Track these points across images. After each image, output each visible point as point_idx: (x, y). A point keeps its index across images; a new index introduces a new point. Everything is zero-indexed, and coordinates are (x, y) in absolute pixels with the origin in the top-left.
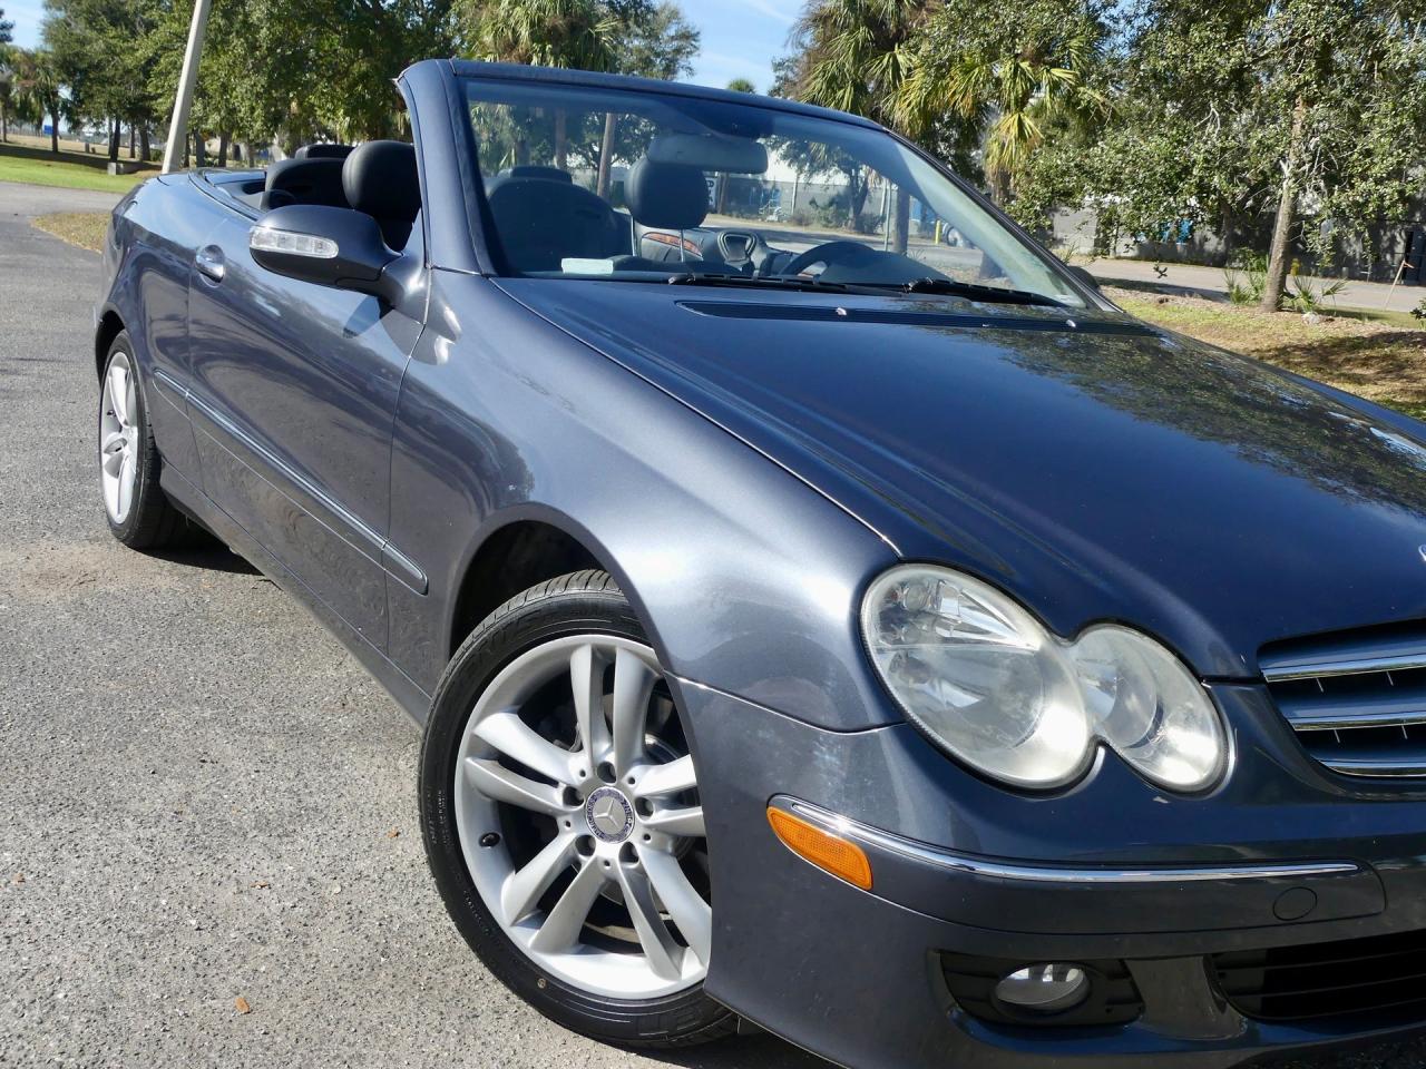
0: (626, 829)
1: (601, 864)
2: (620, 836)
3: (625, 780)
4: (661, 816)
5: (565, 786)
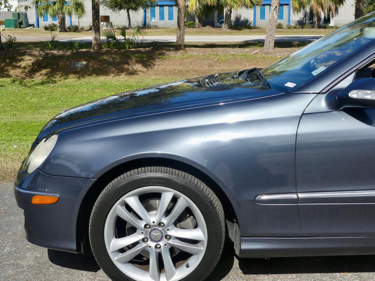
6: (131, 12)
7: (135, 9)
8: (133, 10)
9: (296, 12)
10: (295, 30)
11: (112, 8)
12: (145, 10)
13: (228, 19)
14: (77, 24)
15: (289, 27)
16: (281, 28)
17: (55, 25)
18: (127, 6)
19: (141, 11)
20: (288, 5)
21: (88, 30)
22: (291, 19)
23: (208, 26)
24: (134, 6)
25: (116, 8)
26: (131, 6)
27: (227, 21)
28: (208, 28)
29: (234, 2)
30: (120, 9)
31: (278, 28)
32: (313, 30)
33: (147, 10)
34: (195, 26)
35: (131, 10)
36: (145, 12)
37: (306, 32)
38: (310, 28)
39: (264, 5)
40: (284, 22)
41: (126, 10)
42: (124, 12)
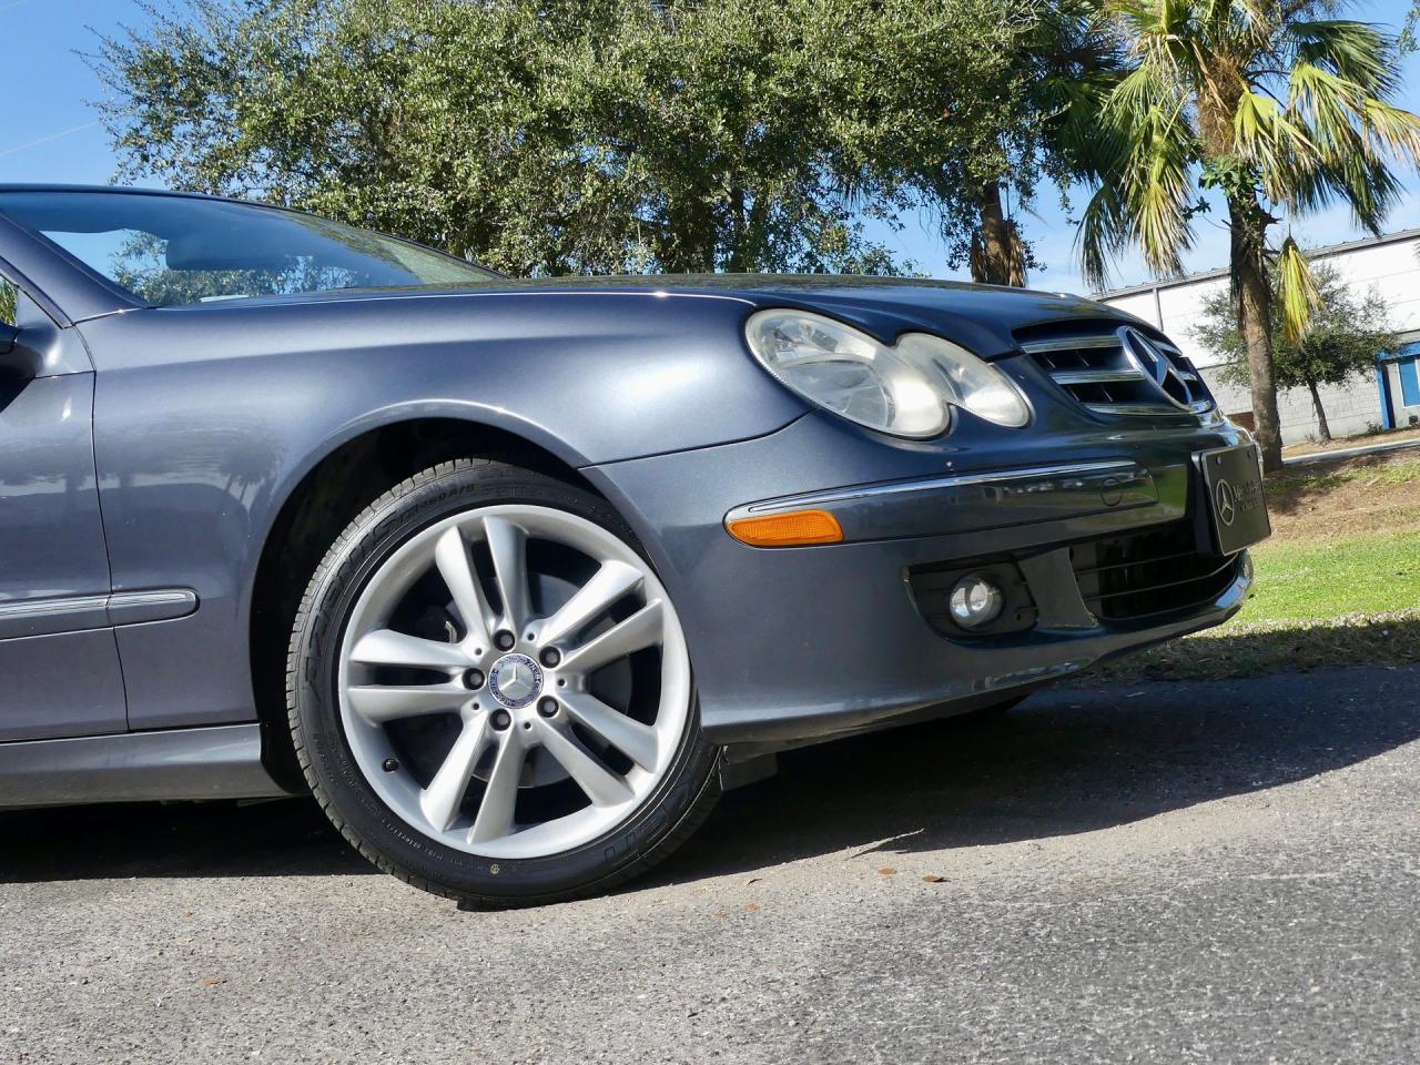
0: (537, 686)
1: (521, 728)
2: (532, 696)
3: (524, 638)
4: (567, 659)
5: (463, 670)
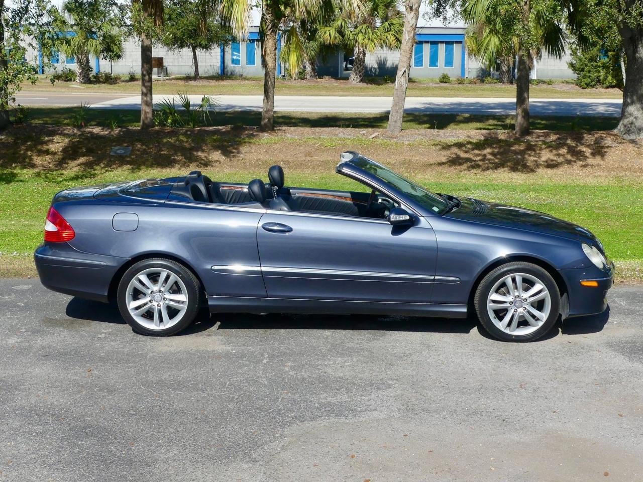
6: (199, 51)
7: (206, 47)
8: (203, 48)
9: (473, 56)
10: (470, 86)
11: (167, 44)
12: (224, 48)
13: (359, 66)
14: (108, 70)
15: (461, 82)
16: (446, 83)
17: (72, 72)
18: (192, 42)
19: (216, 51)
20: (461, 42)
21: (127, 81)
22: (466, 67)
23: (327, 78)
24: (204, 43)
25: (174, 45)
26: (200, 43)
27: (358, 68)
28: (327, 81)
29: (369, 39)
30: (181, 46)
31: (441, 82)
32: (500, 86)
33: (227, 49)
34: (305, 77)
35: (199, 49)
36: (223, 51)
37: (488, 90)
38: (495, 83)
39: (421, 43)
40: (453, 72)
41: (191, 49)
42: (187, 52)
